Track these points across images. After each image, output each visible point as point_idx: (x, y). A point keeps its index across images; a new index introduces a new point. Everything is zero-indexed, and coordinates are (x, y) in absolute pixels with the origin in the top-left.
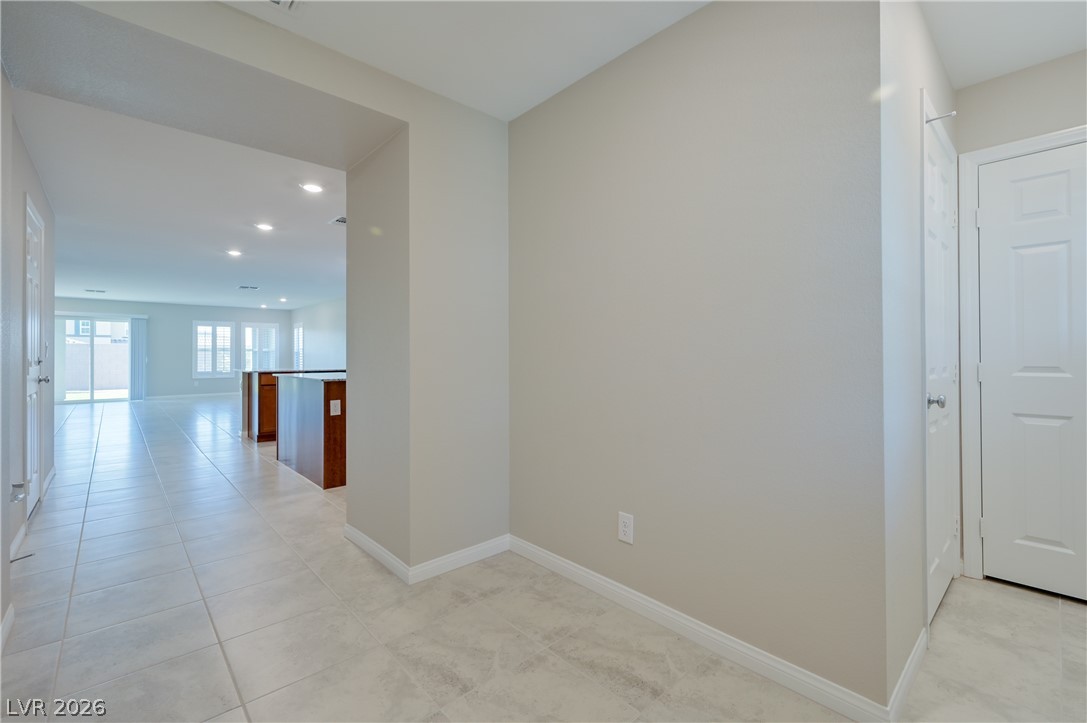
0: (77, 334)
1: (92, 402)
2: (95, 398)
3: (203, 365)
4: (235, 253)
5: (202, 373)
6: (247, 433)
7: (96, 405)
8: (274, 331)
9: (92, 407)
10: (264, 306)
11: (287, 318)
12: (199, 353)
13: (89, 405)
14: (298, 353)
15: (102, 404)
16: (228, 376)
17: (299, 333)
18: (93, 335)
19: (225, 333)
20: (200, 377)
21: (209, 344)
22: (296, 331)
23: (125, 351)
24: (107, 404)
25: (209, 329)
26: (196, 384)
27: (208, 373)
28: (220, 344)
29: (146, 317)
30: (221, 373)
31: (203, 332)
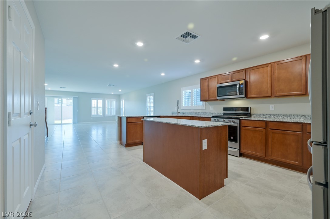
0: (58, 103)
1: (62, 124)
2: (63, 123)
3: (94, 113)
4: (116, 66)
5: (94, 115)
6: (119, 142)
7: (63, 125)
8: (115, 101)
9: (62, 126)
10: (112, 93)
11: (118, 97)
12: (93, 108)
13: (61, 125)
14: (122, 108)
15: (65, 125)
16: (101, 116)
17: (123, 102)
18: (62, 104)
19: (100, 102)
20: (93, 116)
21: (96, 106)
22: (122, 101)
23: (71, 108)
24: (66, 125)
25: (96, 101)
26: (92, 119)
27: (95, 115)
28: (99, 106)
29: (77, 97)
30: (99, 115)
31: (94, 102)
